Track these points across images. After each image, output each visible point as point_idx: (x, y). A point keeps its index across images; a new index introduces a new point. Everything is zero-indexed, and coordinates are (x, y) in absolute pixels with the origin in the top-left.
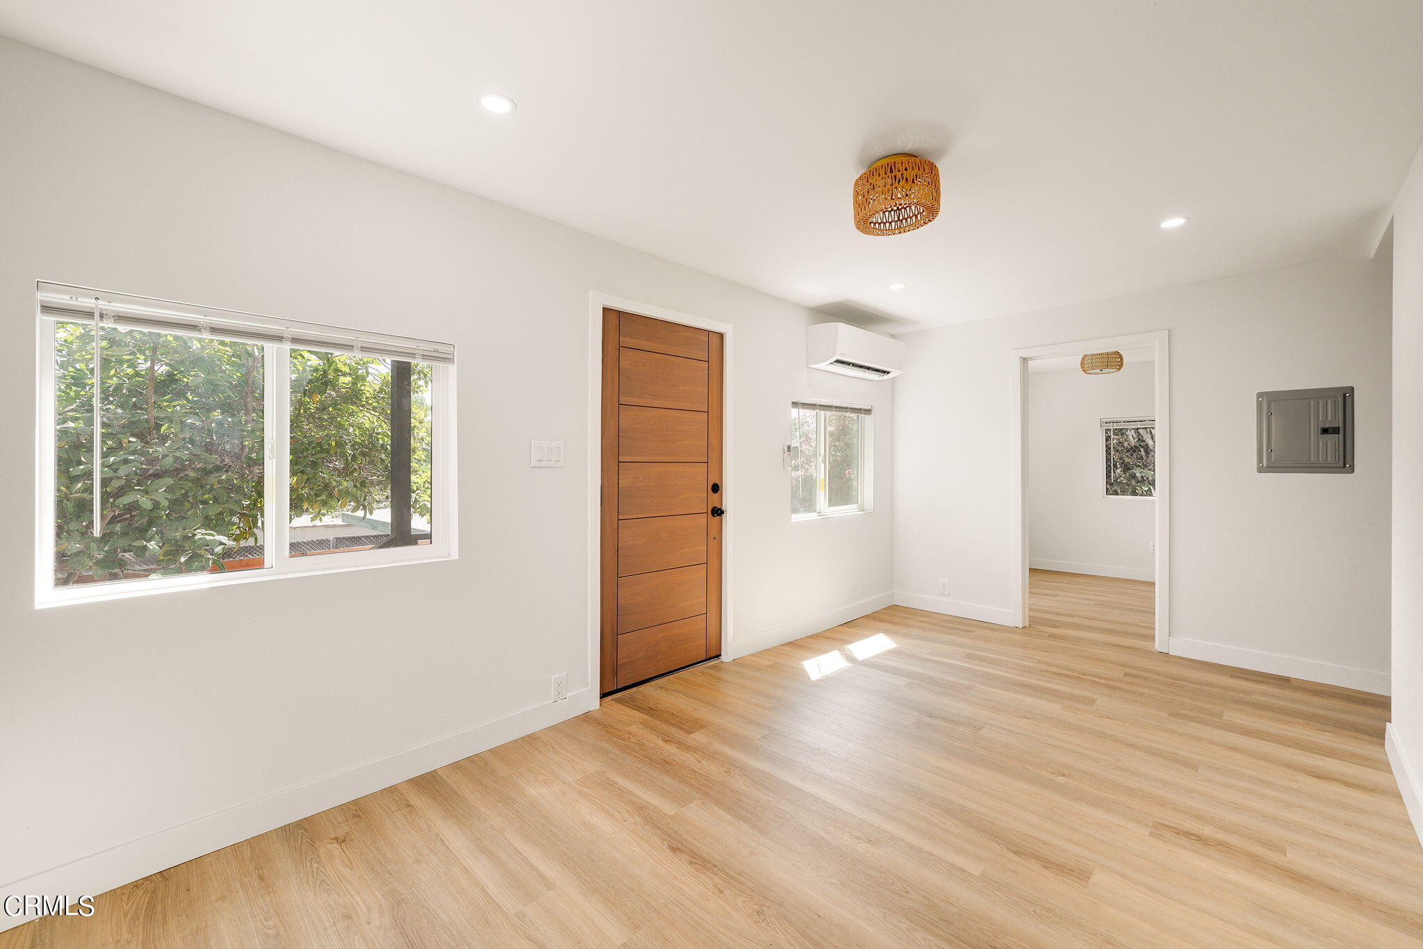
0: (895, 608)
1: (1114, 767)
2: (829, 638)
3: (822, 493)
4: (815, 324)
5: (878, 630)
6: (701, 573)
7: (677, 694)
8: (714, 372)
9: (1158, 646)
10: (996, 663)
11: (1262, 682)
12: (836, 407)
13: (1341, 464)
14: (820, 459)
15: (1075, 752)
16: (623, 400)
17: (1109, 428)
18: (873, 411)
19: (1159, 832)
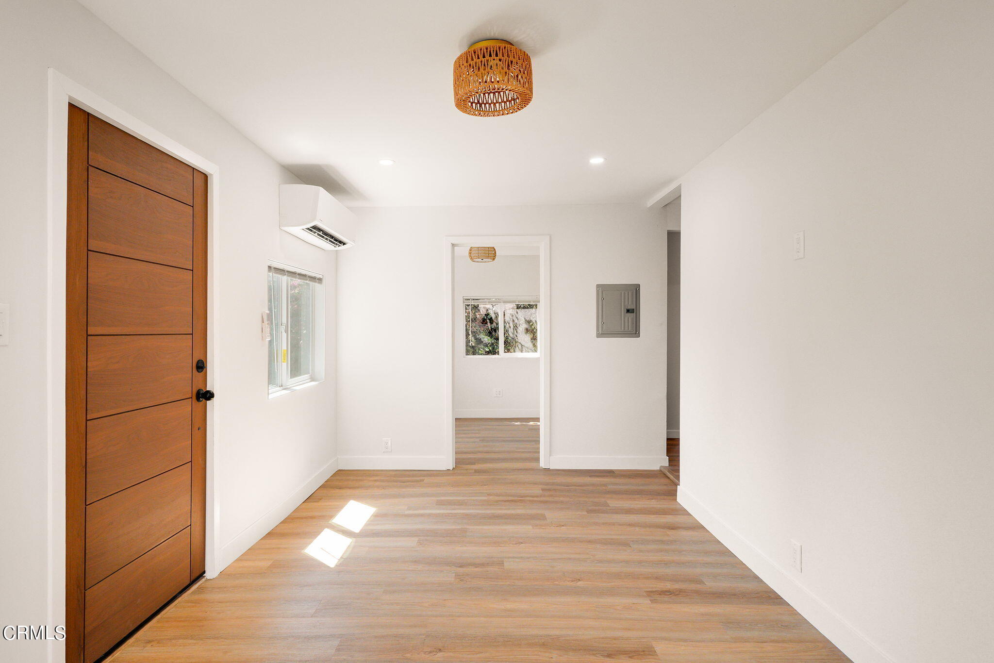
0: (340, 473)
1: (596, 562)
2: (306, 518)
3: (284, 365)
4: (286, 183)
5: (347, 499)
6: (184, 474)
7: (181, 641)
8: (199, 221)
9: (543, 464)
10: (460, 504)
11: (607, 476)
12: (300, 274)
13: (634, 332)
14: (283, 329)
15: (570, 559)
16: (93, 245)
17: (469, 304)
18: (324, 281)
19: (654, 598)
